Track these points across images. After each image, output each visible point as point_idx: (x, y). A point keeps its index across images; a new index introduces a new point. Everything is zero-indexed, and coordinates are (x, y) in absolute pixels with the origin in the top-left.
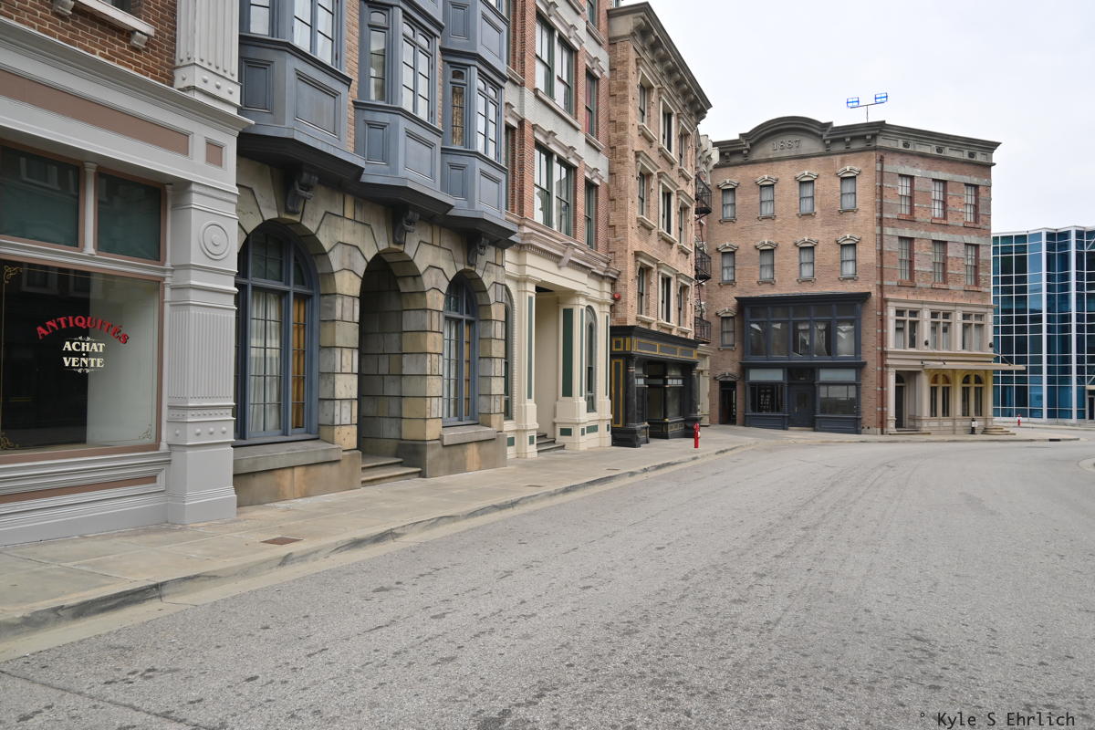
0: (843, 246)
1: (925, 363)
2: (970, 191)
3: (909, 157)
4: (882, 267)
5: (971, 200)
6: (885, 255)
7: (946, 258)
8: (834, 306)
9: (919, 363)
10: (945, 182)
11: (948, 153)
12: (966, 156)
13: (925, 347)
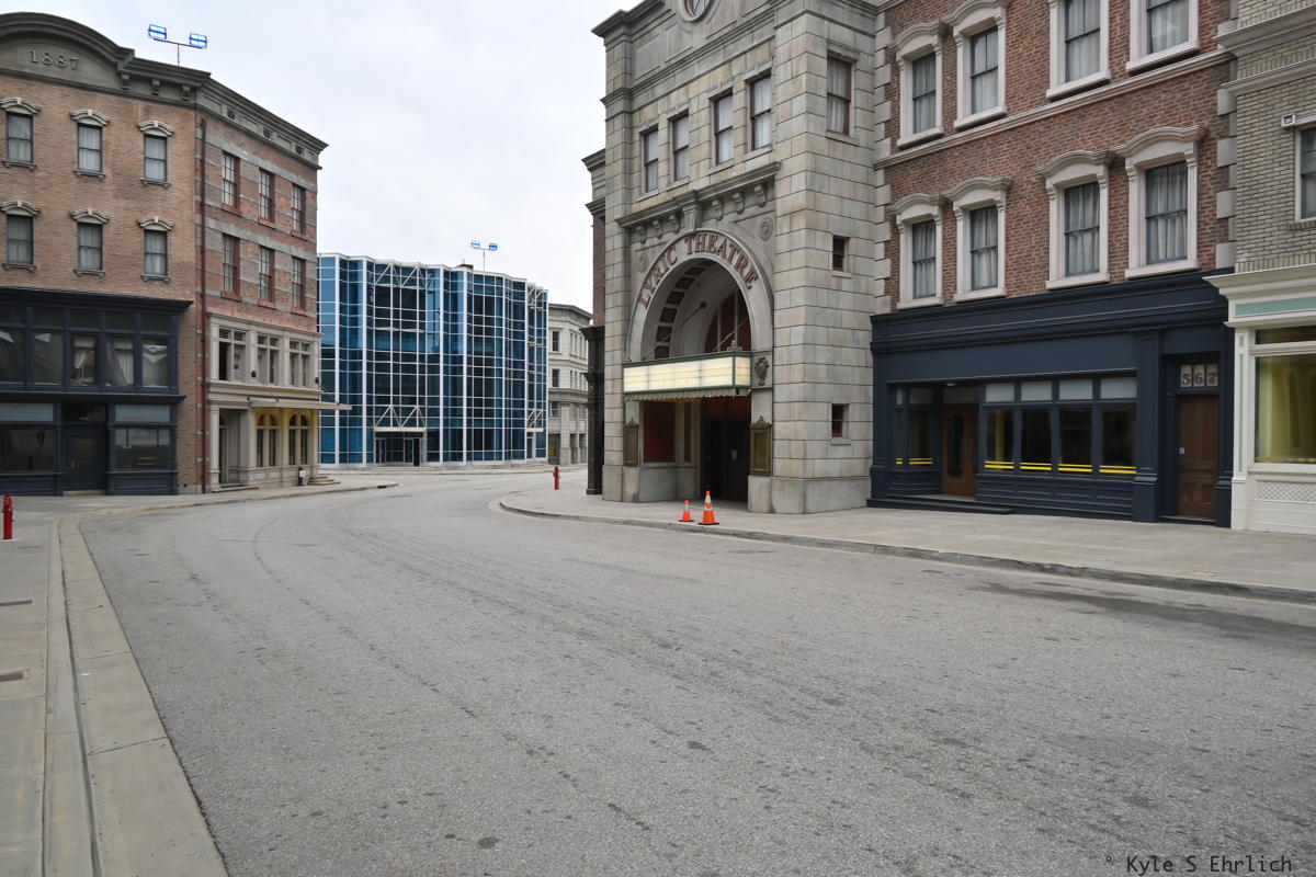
0: (147, 232)
1: (252, 399)
2: (296, 193)
3: (234, 131)
4: (203, 270)
5: (296, 204)
6: (208, 254)
7: (272, 270)
8: (138, 316)
9: (245, 400)
10: (271, 175)
11: (275, 139)
12: (294, 151)
13: (252, 380)
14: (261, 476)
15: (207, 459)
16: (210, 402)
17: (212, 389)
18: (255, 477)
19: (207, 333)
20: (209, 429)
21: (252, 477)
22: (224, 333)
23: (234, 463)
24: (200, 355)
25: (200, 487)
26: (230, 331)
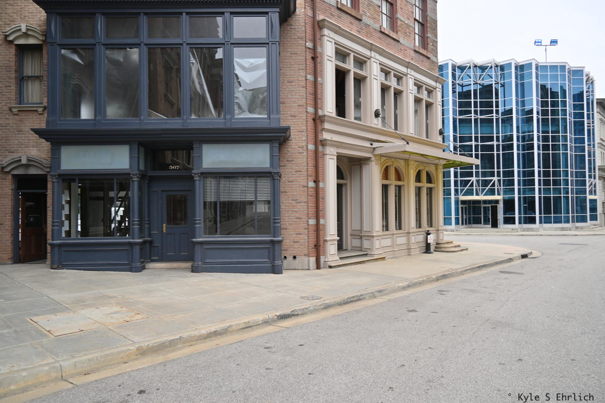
13: (376, 121)
14: (387, 242)
15: (322, 221)
16: (324, 143)
17: (327, 126)
18: (380, 244)
19: (319, 50)
20: (324, 181)
21: (377, 244)
22: (341, 54)
23: (356, 227)
24: (310, 77)
25: (313, 260)
26: (349, 54)
